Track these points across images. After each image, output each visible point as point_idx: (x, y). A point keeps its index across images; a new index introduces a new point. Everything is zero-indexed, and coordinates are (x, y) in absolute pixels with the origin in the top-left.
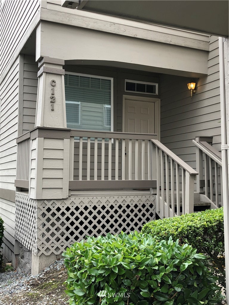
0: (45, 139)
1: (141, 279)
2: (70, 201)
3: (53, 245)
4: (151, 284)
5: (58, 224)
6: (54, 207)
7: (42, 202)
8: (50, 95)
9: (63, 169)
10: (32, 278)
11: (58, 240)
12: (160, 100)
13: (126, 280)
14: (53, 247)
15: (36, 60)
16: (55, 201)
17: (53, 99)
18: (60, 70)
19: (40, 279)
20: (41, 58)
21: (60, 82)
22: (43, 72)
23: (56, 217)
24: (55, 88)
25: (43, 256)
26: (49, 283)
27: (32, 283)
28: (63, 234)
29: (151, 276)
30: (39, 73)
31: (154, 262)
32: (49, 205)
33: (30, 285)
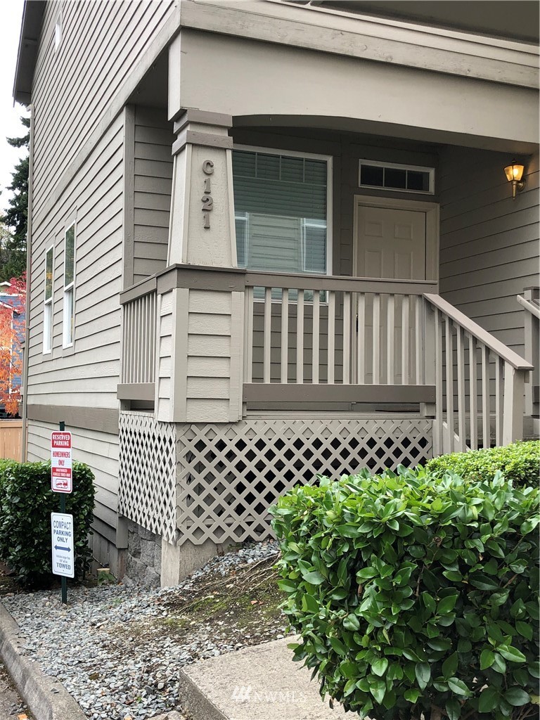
0: (191, 292)
1: (444, 546)
2: (246, 428)
3: (209, 522)
4: (465, 557)
5: (220, 477)
6: (211, 440)
7: (187, 428)
8: (202, 195)
9: (229, 358)
10: (166, 591)
11: (220, 511)
12: (438, 206)
13: (414, 548)
14: (209, 526)
15: (170, 118)
16: (215, 428)
17: (208, 203)
18: (223, 137)
19: (184, 593)
20: (182, 113)
21: (224, 165)
22: (187, 143)
23: (216, 461)
24: (213, 180)
25: (188, 546)
26: (206, 599)
27: (168, 602)
28: (230, 499)
29: (464, 541)
30: (176, 146)
31: (469, 514)
32: (201, 435)
33: (165, 606)
